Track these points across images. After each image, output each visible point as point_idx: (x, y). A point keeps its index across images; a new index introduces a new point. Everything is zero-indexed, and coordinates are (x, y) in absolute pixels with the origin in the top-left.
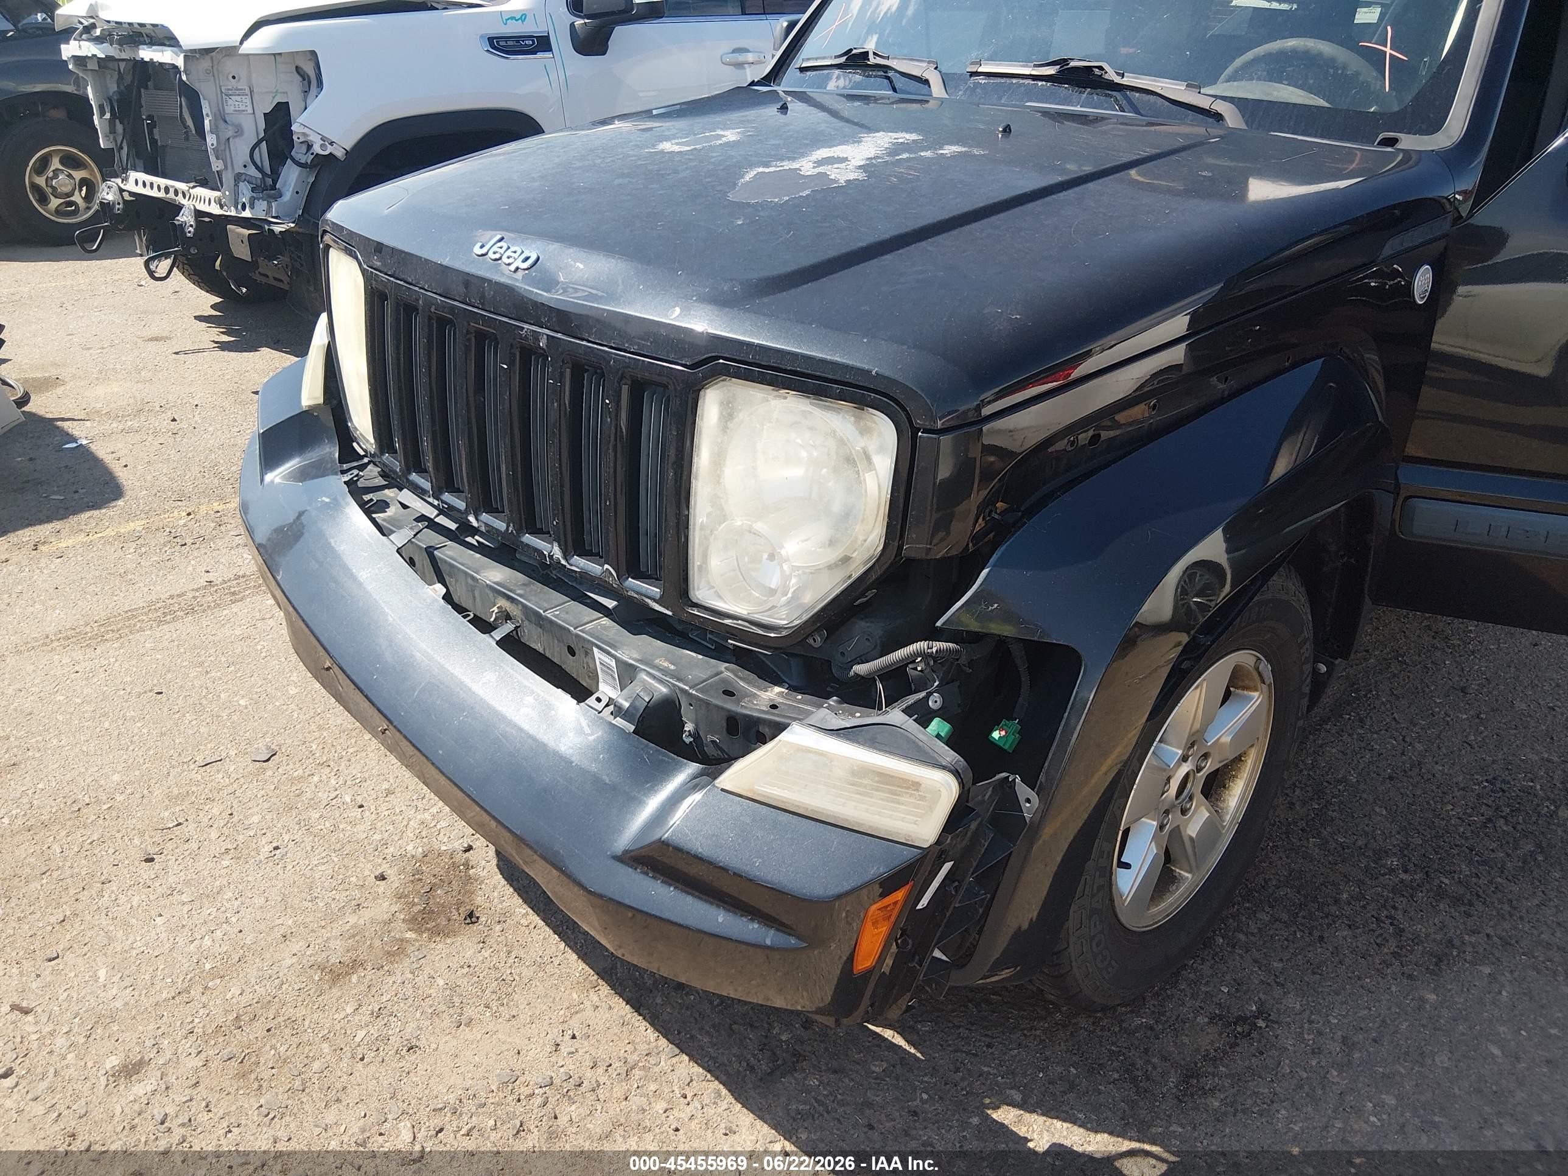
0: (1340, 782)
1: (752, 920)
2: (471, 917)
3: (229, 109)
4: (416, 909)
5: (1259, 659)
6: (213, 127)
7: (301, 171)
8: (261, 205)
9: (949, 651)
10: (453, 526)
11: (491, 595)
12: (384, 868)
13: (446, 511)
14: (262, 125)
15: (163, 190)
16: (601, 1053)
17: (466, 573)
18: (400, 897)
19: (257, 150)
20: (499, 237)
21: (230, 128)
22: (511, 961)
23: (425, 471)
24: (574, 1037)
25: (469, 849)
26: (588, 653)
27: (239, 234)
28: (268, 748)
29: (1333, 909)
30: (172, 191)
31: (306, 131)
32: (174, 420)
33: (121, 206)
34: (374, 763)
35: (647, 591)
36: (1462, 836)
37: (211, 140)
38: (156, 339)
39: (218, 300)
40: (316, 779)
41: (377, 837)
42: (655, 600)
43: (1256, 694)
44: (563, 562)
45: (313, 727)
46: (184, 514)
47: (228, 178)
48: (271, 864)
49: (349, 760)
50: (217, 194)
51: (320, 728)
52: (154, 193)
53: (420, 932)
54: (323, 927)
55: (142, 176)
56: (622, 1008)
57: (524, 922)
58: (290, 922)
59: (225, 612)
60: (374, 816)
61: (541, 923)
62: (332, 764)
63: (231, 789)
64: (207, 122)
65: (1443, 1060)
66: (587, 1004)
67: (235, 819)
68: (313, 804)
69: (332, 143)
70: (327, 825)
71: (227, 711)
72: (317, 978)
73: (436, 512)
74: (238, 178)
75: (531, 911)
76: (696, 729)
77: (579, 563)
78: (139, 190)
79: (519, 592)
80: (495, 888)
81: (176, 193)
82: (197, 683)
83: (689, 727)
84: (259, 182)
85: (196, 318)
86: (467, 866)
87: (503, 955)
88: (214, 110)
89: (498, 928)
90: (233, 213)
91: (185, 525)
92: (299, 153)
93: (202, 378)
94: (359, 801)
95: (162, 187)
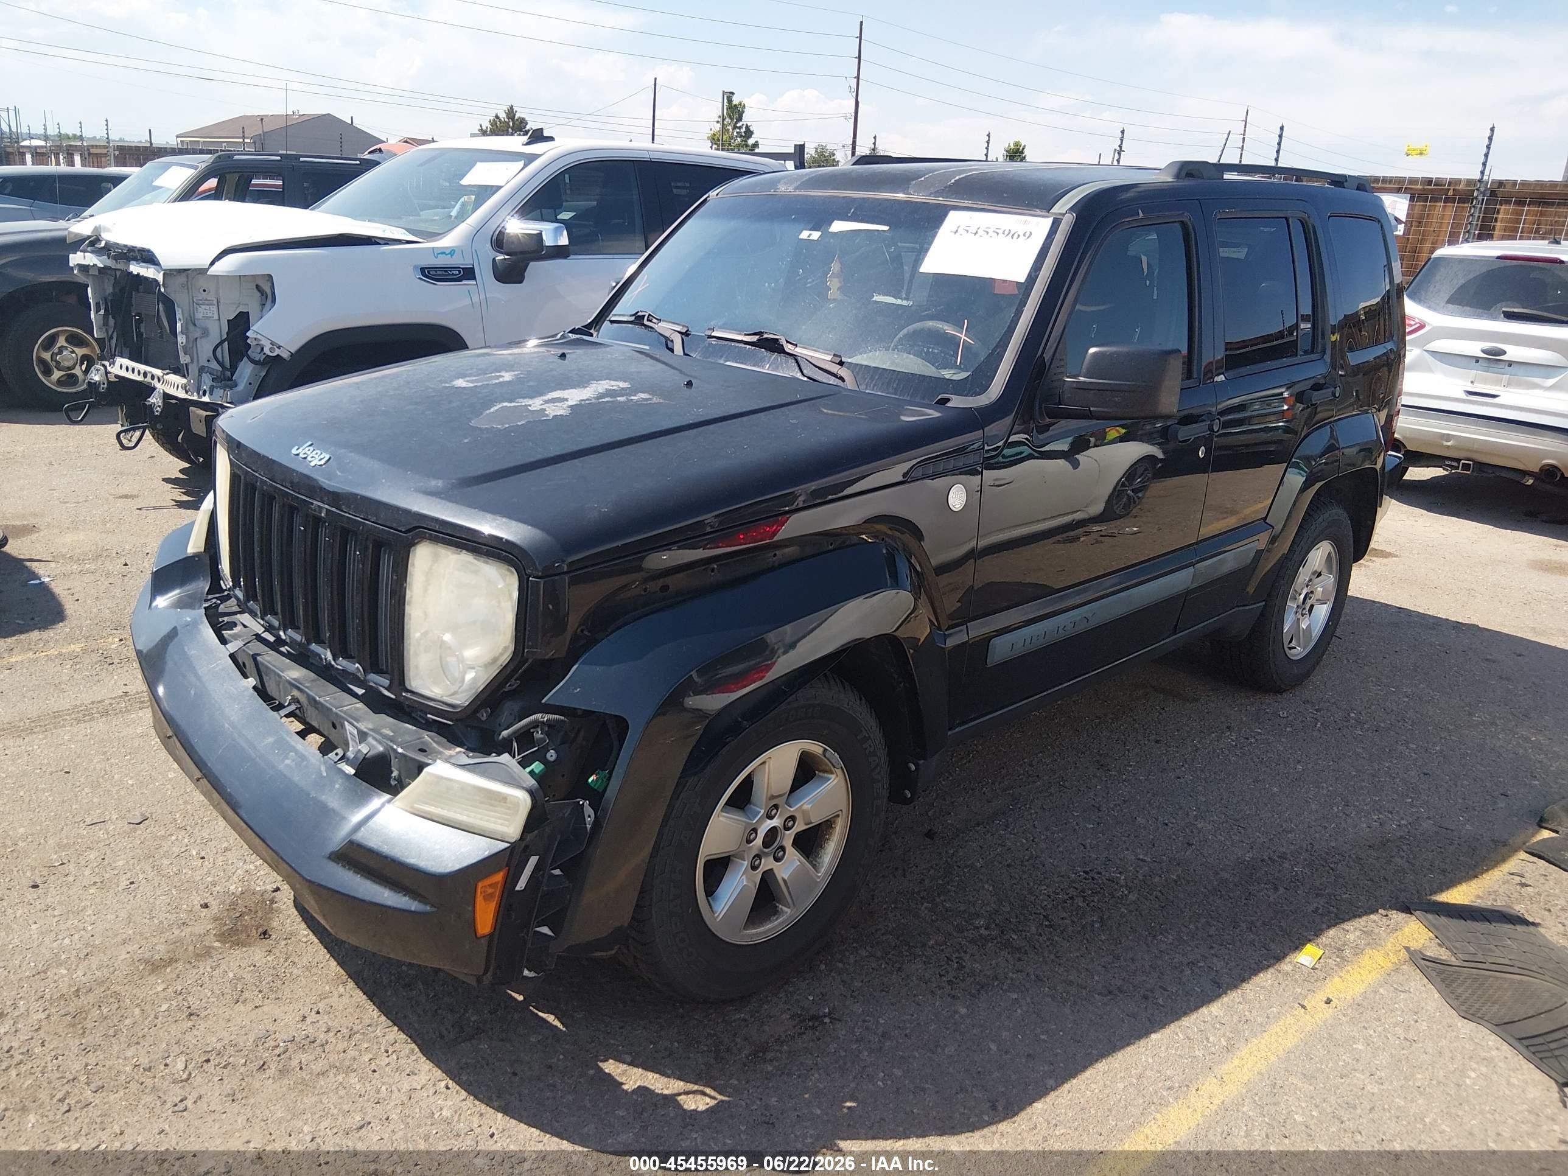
0: (967, 866)
1: (405, 895)
2: (265, 934)
3: (199, 315)
4: (226, 928)
5: (825, 749)
6: (184, 328)
7: (254, 368)
8: (218, 392)
9: (556, 721)
10: (272, 639)
11: (289, 687)
12: (210, 900)
13: (269, 629)
14: (225, 329)
15: (142, 375)
16: (335, 1024)
17: (274, 671)
18: (215, 919)
19: (219, 349)
20: (310, 443)
21: (198, 330)
22: (287, 964)
23: (257, 601)
24: (318, 1013)
25: (277, 889)
26: (343, 726)
27: (198, 415)
28: (142, 815)
29: (918, 951)
30: (149, 376)
31: (259, 336)
32: (126, 565)
33: (105, 386)
34: (221, 829)
35: (380, 682)
36: (1044, 908)
37: (181, 339)
38: (126, 497)
39: (187, 465)
40: (173, 838)
41: (210, 879)
42: (386, 689)
43: (833, 776)
44: (333, 663)
45: (181, 802)
46: (117, 640)
47: (193, 370)
48: (125, 894)
49: (202, 826)
50: (184, 381)
51: (186, 802)
52: (135, 377)
53: (224, 943)
54: (154, 936)
55: (126, 362)
56: (360, 996)
57: (304, 940)
58: (130, 932)
59: (133, 716)
60: (211, 865)
61: (316, 941)
62: (188, 828)
63: (107, 842)
64: (179, 325)
65: (951, 1050)
66: (335, 993)
67: (106, 862)
68: (166, 855)
69: (279, 347)
70: (174, 869)
71: (117, 788)
72: (141, 968)
73: (263, 629)
74: (202, 370)
75: (310, 933)
76: (400, 776)
77: (342, 664)
78: (123, 373)
79: (307, 685)
80: (289, 916)
81: (153, 377)
82: (98, 766)
83: (395, 774)
84: (219, 374)
85: (164, 480)
86: (272, 901)
87: (282, 960)
88: (186, 315)
89: (284, 942)
90: (195, 398)
91: (116, 648)
92: (253, 353)
93: (158, 531)
94: (203, 854)
95: (142, 372)
